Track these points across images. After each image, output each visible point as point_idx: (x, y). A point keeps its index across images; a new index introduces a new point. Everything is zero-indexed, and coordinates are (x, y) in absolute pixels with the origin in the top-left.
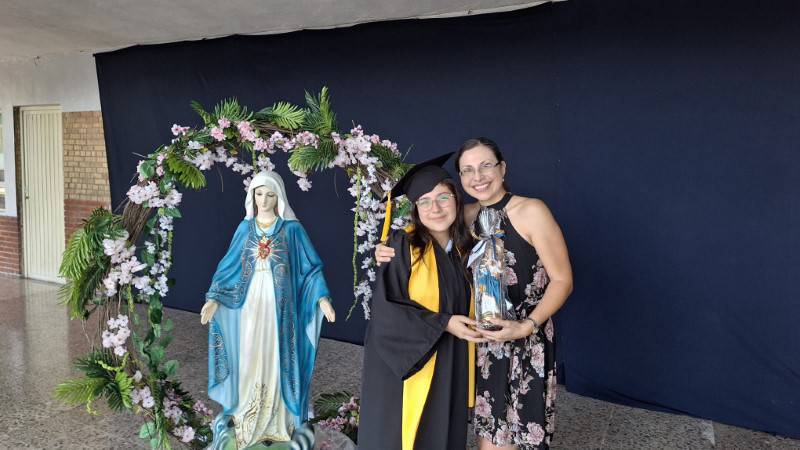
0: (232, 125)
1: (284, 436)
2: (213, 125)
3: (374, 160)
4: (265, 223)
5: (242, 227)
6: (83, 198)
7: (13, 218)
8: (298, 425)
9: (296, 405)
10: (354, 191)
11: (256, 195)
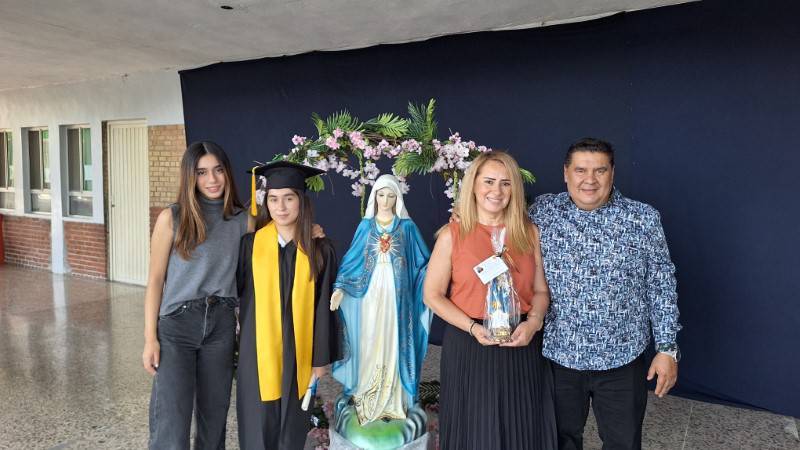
0: (344, 135)
1: (400, 414)
2: (327, 135)
9: (412, 386)
11: (378, 197)
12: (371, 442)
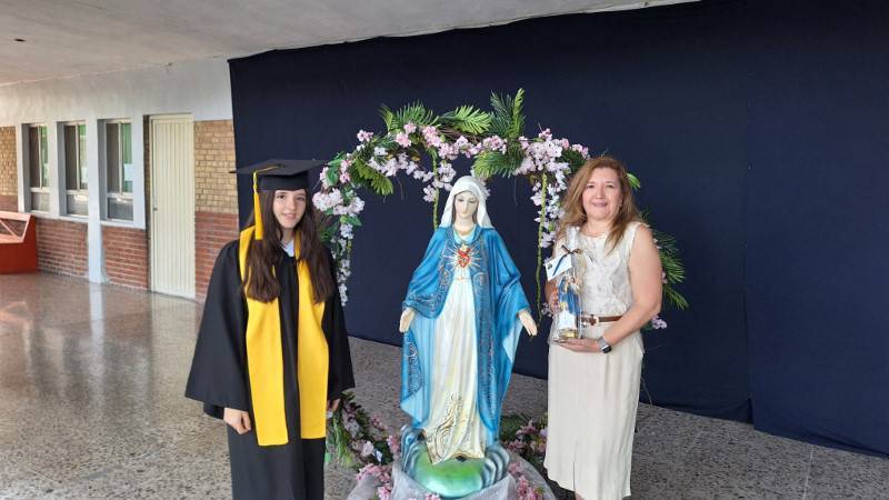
0: (417, 130)
1: (478, 453)
2: (397, 130)
3: (565, 165)
4: (464, 232)
5: (438, 235)
6: (215, 210)
7: (141, 230)
8: (491, 443)
9: (493, 421)
10: (538, 200)
11: (457, 201)
12: (444, 484)
